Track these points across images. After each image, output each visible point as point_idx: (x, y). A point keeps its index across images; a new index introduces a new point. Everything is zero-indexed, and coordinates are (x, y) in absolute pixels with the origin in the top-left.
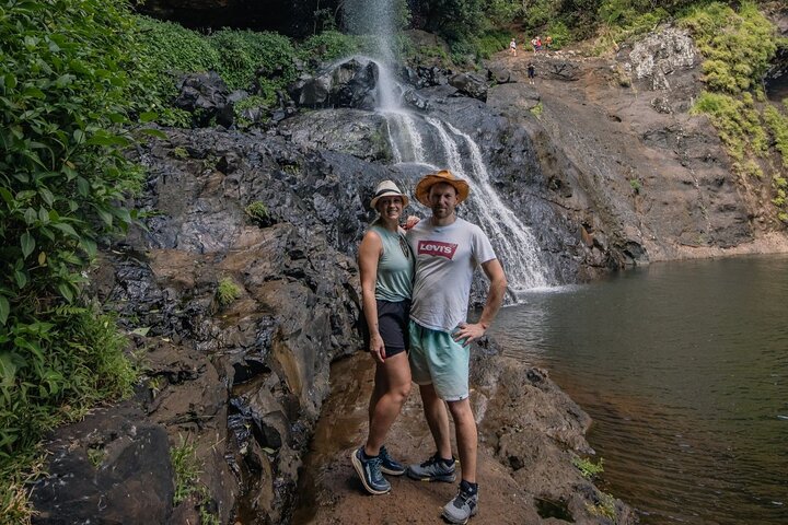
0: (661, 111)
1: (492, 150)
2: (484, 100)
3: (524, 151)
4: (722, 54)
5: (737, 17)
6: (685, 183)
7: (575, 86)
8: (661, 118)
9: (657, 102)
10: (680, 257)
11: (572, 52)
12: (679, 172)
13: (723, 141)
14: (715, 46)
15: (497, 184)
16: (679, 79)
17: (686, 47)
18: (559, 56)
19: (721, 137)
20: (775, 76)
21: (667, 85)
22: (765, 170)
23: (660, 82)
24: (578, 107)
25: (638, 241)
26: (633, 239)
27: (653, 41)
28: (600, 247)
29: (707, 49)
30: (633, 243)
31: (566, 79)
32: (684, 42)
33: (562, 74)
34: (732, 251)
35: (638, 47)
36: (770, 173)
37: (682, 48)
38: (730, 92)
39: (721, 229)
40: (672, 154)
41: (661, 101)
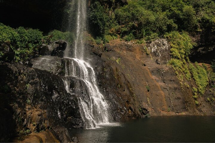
0: (158, 63)
1: (99, 73)
2: (100, 56)
3: (110, 74)
4: (176, 47)
5: (180, 36)
6: (164, 88)
7: (133, 53)
8: (157, 66)
9: (157, 60)
10: (162, 115)
11: (134, 42)
12: (162, 84)
13: (176, 75)
14: (174, 44)
15: (99, 85)
16: (164, 53)
17: (166, 44)
18: (129, 43)
19: (176, 73)
20: (194, 54)
21: (160, 55)
22: (190, 86)
23: (158, 54)
24: (132, 60)
25: (146, 108)
26: (144, 108)
27: (157, 41)
28: (131, 110)
29: (172, 45)
30: (144, 109)
31: (130, 50)
32: (165, 42)
33: (129, 49)
34: (180, 114)
35: (153, 43)
36: (192, 86)
37: (165, 44)
38: (178, 59)
39: (176, 105)
40: (160, 78)
41: (158, 60)
